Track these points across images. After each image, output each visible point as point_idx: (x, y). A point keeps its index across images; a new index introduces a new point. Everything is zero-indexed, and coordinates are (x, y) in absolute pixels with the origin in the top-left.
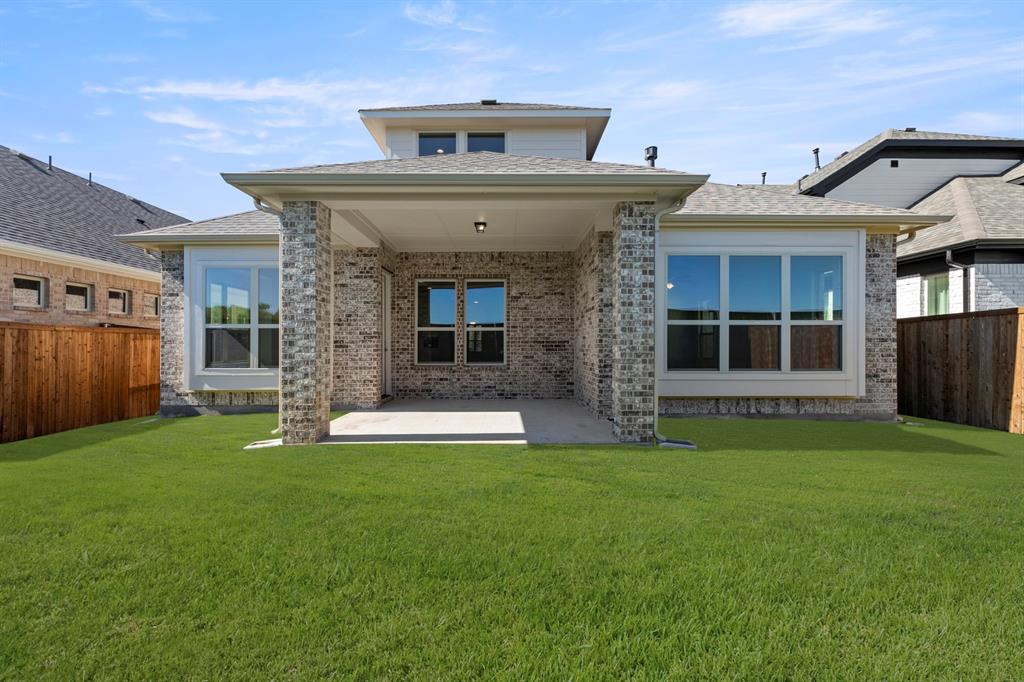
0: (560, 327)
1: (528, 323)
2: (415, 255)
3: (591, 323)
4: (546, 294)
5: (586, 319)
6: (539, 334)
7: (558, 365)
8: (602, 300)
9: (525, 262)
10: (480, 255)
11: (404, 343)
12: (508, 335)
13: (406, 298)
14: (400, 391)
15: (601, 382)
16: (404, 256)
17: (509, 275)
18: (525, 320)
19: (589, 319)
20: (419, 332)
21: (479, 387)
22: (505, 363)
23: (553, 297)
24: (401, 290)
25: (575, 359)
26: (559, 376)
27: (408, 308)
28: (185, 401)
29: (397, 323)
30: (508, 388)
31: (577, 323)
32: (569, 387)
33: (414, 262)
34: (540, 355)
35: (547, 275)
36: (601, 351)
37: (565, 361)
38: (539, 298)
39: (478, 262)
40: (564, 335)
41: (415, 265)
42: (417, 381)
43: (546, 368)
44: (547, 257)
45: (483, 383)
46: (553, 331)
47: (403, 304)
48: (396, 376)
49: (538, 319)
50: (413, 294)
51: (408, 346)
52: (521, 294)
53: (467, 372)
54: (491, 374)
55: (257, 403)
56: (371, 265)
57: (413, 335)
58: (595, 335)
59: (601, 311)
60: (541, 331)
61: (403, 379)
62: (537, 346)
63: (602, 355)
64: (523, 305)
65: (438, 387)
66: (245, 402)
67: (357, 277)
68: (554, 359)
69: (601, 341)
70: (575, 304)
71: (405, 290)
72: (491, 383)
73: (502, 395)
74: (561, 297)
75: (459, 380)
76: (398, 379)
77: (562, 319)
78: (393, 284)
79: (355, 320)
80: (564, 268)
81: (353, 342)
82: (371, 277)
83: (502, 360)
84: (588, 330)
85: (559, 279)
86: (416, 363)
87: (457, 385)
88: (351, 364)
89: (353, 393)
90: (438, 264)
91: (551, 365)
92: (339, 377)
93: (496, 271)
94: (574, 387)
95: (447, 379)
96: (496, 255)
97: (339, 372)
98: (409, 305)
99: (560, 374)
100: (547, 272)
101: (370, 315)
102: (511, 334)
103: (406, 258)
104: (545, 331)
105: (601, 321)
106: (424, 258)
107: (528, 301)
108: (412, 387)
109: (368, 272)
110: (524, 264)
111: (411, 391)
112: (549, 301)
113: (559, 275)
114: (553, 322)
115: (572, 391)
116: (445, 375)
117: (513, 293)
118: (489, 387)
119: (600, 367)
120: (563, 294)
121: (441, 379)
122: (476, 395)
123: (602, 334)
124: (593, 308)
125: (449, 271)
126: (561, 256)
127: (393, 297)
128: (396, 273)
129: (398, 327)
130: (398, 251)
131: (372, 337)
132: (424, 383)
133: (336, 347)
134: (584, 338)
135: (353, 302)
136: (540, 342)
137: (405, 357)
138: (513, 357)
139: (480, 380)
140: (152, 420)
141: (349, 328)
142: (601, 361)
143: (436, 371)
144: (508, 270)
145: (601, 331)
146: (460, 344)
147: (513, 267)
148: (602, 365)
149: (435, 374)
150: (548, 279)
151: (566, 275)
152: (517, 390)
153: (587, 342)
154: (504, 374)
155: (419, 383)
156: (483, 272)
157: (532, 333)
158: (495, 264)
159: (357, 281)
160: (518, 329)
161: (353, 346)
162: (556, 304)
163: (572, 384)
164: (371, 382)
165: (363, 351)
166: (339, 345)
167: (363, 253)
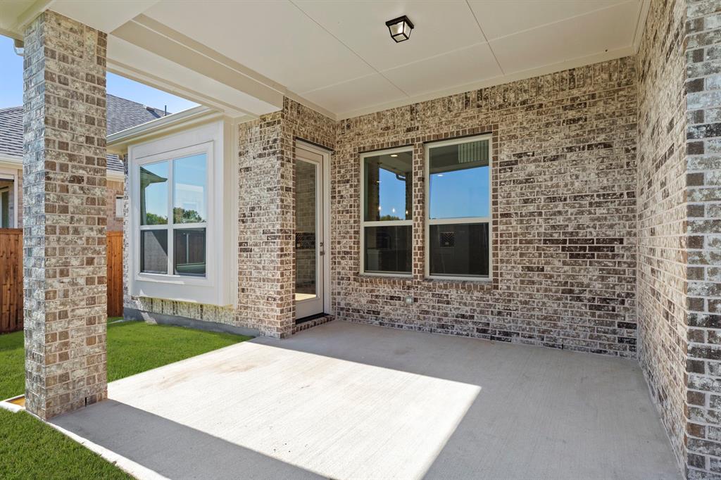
0: (600, 211)
1: (531, 208)
2: (359, 121)
3: (666, 195)
4: (570, 149)
5: (656, 186)
6: (553, 227)
7: (597, 286)
8: (699, 116)
9: (526, 96)
10: (447, 103)
11: (347, 243)
12: (495, 229)
13: (348, 181)
14: (342, 309)
15: (695, 367)
16: (345, 124)
17: (496, 127)
18: (526, 201)
19: (663, 184)
20: (366, 228)
21: (446, 315)
22: (491, 277)
23: (586, 153)
24: (342, 171)
25: (638, 276)
26: (598, 308)
27: (351, 196)
28: (135, 305)
29: (339, 217)
30: (494, 321)
31: (640, 200)
32: (624, 332)
33: (357, 131)
34: (558, 265)
35: (571, 114)
36: (695, 273)
37: (612, 280)
38: (555, 158)
39: (444, 114)
40: (611, 226)
41: (359, 134)
42: (360, 298)
43: (570, 291)
44: (572, 79)
45: (453, 310)
46: (585, 219)
47: (346, 190)
48: (338, 288)
49: (553, 199)
50: (357, 176)
51: (351, 247)
52: (520, 156)
53: (429, 289)
54: (464, 293)
55: (180, 314)
56: (274, 136)
57: (357, 232)
58: (677, 223)
59: (695, 149)
60: (560, 220)
61: (345, 294)
62: (551, 249)
63: (699, 286)
64: (522, 176)
65: (387, 308)
66: (172, 312)
67: (260, 156)
68: (589, 274)
69: (695, 242)
70: (638, 161)
71: (347, 171)
72: (465, 310)
73: (485, 331)
74: (603, 152)
75: (416, 300)
76: (339, 293)
77: (606, 196)
78: (333, 164)
79: (258, 215)
80: (610, 94)
81: (256, 245)
82: (274, 153)
83: (484, 272)
84: (660, 212)
85: (599, 117)
86: (362, 271)
87: (414, 308)
88: (255, 274)
89: (257, 313)
90: (388, 128)
91: (582, 284)
92: (243, 290)
93: (474, 123)
94: (635, 334)
95: (399, 298)
96: (473, 96)
97: (244, 284)
98: (352, 191)
99: (601, 305)
100: (572, 108)
101: (273, 206)
102: (501, 227)
103: (348, 127)
104: (570, 220)
105: (695, 179)
106: (369, 122)
107: (531, 168)
108: (355, 306)
109: (271, 147)
110: (524, 103)
111: (354, 310)
112: (575, 163)
113: (600, 108)
114: (586, 202)
115: (632, 342)
116: (397, 291)
117: (503, 157)
118: (463, 316)
119: (692, 321)
120: (607, 146)
121: (392, 298)
122: (443, 326)
123: (700, 221)
124: (671, 151)
125: (402, 137)
126: (602, 69)
127: (333, 182)
128: (336, 150)
129: (339, 222)
130: (338, 120)
131: (275, 238)
132: (371, 302)
133: (241, 250)
134: (653, 232)
135: (256, 190)
136: (557, 242)
137: (347, 263)
138: (503, 268)
139: (448, 303)
140: (119, 321)
141: (254, 225)
142: (695, 304)
143: (386, 285)
144: (495, 117)
145: (695, 211)
146: (420, 244)
147: (503, 111)
148: (702, 316)
149: (384, 290)
150: (574, 121)
151: (614, 106)
152: (510, 326)
153: (659, 242)
154: (488, 296)
155: (364, 301)
156: (455, 130)
157: (540, 226)
158: (471, 112)
159: (260, 161)
160: (513, 220)
161: (256, 249)
162: (594, 166)
163: (629, 326)
164: (275, 300)
165: (266, 257)
166: (244, 248)
167: (266, 122)
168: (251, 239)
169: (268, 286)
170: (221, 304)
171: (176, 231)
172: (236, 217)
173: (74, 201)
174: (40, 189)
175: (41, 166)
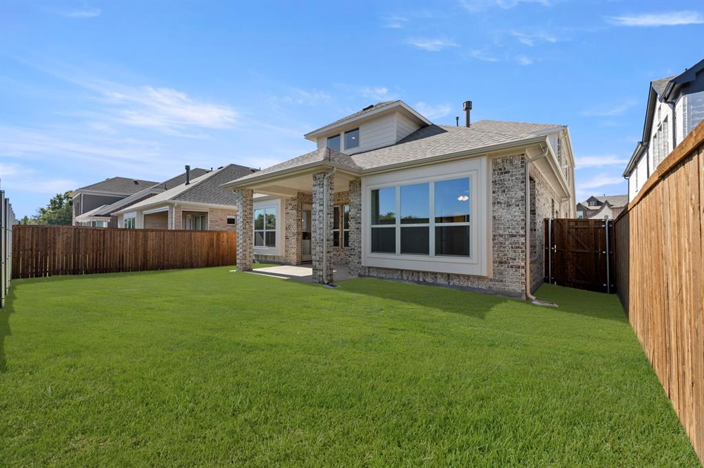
56: (295, 204)
67: (291, 209)
79: (291, 228)
82: (295, 209)
88: (290, 246)
92: (286, 251)
97: (287, 249)
101: (295, 225)
109: (294, 207)
131: (296, 235)
135: (290, 220)
141: (289, 231)
159: (291, 211)
161: (290, 238)
164: (295, 253)
165: (293, 240)
166: (287, 238)
167: (293, 199)
168: (289, 235)
169: (293, 249)
170: (280, 255)
171: (267, 232)
172: (284, 228)
173: (247, 227)
174: (241, 224)
175: (242, 220)
